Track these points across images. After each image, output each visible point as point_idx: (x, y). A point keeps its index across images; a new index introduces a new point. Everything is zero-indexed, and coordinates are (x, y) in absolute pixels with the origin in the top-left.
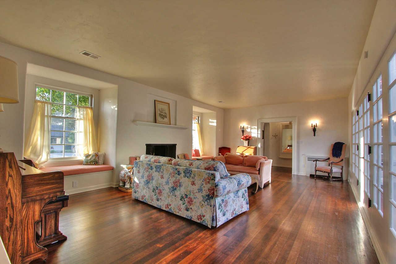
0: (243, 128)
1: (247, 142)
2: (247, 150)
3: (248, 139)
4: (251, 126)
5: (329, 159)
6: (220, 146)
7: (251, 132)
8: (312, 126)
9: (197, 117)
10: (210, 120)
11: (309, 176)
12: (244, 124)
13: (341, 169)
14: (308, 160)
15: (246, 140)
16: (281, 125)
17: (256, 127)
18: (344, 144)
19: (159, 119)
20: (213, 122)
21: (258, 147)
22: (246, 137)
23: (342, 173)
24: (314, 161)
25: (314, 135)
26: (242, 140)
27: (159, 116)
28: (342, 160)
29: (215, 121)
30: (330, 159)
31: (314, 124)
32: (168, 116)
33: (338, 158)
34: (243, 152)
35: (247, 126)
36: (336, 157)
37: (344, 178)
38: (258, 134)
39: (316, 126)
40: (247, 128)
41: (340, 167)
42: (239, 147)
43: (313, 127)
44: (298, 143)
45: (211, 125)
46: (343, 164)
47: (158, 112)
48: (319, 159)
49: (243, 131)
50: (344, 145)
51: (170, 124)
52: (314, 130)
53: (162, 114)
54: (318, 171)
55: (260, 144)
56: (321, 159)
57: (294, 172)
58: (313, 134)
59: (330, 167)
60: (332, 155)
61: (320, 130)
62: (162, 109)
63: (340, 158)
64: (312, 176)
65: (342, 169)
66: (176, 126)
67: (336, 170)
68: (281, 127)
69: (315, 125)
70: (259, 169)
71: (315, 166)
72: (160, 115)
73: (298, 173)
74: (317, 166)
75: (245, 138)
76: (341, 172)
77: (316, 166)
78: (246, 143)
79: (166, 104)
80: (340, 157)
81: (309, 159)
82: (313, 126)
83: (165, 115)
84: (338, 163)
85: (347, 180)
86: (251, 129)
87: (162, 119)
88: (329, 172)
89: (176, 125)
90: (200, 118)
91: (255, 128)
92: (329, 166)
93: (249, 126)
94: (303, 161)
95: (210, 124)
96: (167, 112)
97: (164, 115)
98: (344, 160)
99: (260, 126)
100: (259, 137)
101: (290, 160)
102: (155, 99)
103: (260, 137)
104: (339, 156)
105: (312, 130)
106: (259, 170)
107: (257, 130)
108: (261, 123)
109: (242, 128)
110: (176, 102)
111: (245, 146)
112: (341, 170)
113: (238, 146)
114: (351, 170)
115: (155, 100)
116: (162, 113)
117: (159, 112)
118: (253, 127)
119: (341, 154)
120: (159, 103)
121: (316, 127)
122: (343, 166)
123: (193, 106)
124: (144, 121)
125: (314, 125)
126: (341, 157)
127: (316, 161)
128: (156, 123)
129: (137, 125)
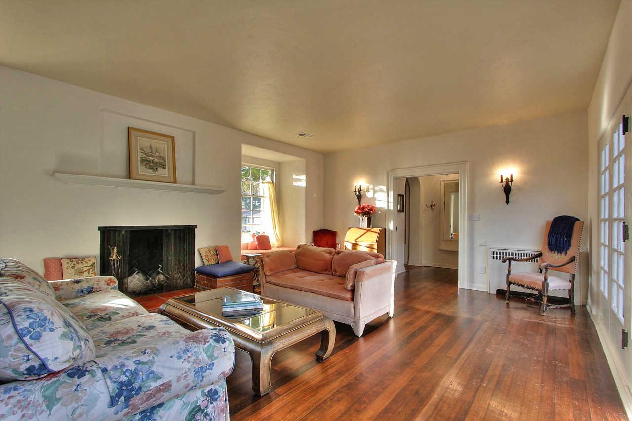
0: (360, 190)
1: (365, 219)
2: (364, 236)
3: (369, 213)
4: (374, 187)
5: (540, 255)
6: (317, 228)
7: (374, 199)
8: (502, 182)
9: (270, 172)
10: (295, 177)
11: (495, 293)
12: (361, 183)
13: (570, 281)
14: (493, 258)
15: (363, 216)
16: (443, 184)
17: (384, 188)
18: (577, 220)
19: (141, 170)
20: (300, 180)
21: (389, 230)
22: (363, 208)
23: (571, 291)
24: (504, 261)
25: (507, 202)
26: (355, 214)
27: (142, 163)
28: (572, 260)
29: (303, 177)
30: (543, 256)
31: (506, 176)
32: (168, 163)
33: (563, 254)
34: (357, 239)
35: (368, 185)
36: (558, 253)
37: (577, 301)
38: (388, 201)
39: (512, 181)
40: (368, 190)
41: (568, 276)
42: (349, 230)
43: (504, 184)
44: (471, 218)
45: (297, 185)
46: (575, 268)
47: (137, 155)
48: (517, 254)
49: (360, 197)
50: (577, 222)
51: (175, 182)
52: (507, 189)
53: (152, 159)
54: (514, 284)
55: (392, 222)
56: (521, 255)
57: (463, 283)
58: (505, 200)
59: (542, 277)
60: (546, 247)
61: (520, 189)
62: (151, 147)
63: (566, 254)
64: (500, 293)
65: (572, 281)
66: (193, 187)
67: (557, 285)
68: (443, 187)
69: (509, 178)
70: (353, 287)
71: (507, 272)
72: (146, 162)
73: (472, 287)
74: (511, 273)
75: (360, 211)
76: (570, 288)
77: (509, 272)
78: (363, 221)
79: (165, 138)
80: (568, 252)
81: (495, 255)
82: (504, 180)
83: (161, 161)
84: (562, 267)
85: (584, 306)
86: (375, 192)
87: (151, 170)
88: (541, 288)
89: (193, 184)
90: (274, 173)
91: (381, 191)
92: (541, 272)
93: (371, 187)
94: (482, 260)
95: (295, 184)
96: (167, 154)
97: (156, 160)
98: (577, 259)
99: (391, 185)
100: (389, 208)
101: (455, 253)
102: (129, 126)
103: (392, 208)
104: (564, 250)
105: (503, 189)
106: (353, 291)
107: (385, 194)
108: (394, 177)
109: (357, 190)
110: (194, 133)
111: (361, 229)
112: (570, 284)
113: (349, 228)
114: (594, 284)
115: (129, 128)
116: (152, 156)
117: (140, 155)
118: (377, 188)
119: (570, 246)
120: (141, 133)
121: (510, 183)
122: (574, 275)
123: (242, 145)
124: (90, 175)
125: (507, 179)
126: (571, 252)
127: (510, 260)
128: (130, 179)
129: (66, 183)
